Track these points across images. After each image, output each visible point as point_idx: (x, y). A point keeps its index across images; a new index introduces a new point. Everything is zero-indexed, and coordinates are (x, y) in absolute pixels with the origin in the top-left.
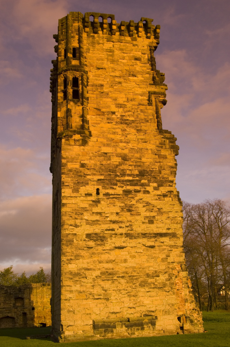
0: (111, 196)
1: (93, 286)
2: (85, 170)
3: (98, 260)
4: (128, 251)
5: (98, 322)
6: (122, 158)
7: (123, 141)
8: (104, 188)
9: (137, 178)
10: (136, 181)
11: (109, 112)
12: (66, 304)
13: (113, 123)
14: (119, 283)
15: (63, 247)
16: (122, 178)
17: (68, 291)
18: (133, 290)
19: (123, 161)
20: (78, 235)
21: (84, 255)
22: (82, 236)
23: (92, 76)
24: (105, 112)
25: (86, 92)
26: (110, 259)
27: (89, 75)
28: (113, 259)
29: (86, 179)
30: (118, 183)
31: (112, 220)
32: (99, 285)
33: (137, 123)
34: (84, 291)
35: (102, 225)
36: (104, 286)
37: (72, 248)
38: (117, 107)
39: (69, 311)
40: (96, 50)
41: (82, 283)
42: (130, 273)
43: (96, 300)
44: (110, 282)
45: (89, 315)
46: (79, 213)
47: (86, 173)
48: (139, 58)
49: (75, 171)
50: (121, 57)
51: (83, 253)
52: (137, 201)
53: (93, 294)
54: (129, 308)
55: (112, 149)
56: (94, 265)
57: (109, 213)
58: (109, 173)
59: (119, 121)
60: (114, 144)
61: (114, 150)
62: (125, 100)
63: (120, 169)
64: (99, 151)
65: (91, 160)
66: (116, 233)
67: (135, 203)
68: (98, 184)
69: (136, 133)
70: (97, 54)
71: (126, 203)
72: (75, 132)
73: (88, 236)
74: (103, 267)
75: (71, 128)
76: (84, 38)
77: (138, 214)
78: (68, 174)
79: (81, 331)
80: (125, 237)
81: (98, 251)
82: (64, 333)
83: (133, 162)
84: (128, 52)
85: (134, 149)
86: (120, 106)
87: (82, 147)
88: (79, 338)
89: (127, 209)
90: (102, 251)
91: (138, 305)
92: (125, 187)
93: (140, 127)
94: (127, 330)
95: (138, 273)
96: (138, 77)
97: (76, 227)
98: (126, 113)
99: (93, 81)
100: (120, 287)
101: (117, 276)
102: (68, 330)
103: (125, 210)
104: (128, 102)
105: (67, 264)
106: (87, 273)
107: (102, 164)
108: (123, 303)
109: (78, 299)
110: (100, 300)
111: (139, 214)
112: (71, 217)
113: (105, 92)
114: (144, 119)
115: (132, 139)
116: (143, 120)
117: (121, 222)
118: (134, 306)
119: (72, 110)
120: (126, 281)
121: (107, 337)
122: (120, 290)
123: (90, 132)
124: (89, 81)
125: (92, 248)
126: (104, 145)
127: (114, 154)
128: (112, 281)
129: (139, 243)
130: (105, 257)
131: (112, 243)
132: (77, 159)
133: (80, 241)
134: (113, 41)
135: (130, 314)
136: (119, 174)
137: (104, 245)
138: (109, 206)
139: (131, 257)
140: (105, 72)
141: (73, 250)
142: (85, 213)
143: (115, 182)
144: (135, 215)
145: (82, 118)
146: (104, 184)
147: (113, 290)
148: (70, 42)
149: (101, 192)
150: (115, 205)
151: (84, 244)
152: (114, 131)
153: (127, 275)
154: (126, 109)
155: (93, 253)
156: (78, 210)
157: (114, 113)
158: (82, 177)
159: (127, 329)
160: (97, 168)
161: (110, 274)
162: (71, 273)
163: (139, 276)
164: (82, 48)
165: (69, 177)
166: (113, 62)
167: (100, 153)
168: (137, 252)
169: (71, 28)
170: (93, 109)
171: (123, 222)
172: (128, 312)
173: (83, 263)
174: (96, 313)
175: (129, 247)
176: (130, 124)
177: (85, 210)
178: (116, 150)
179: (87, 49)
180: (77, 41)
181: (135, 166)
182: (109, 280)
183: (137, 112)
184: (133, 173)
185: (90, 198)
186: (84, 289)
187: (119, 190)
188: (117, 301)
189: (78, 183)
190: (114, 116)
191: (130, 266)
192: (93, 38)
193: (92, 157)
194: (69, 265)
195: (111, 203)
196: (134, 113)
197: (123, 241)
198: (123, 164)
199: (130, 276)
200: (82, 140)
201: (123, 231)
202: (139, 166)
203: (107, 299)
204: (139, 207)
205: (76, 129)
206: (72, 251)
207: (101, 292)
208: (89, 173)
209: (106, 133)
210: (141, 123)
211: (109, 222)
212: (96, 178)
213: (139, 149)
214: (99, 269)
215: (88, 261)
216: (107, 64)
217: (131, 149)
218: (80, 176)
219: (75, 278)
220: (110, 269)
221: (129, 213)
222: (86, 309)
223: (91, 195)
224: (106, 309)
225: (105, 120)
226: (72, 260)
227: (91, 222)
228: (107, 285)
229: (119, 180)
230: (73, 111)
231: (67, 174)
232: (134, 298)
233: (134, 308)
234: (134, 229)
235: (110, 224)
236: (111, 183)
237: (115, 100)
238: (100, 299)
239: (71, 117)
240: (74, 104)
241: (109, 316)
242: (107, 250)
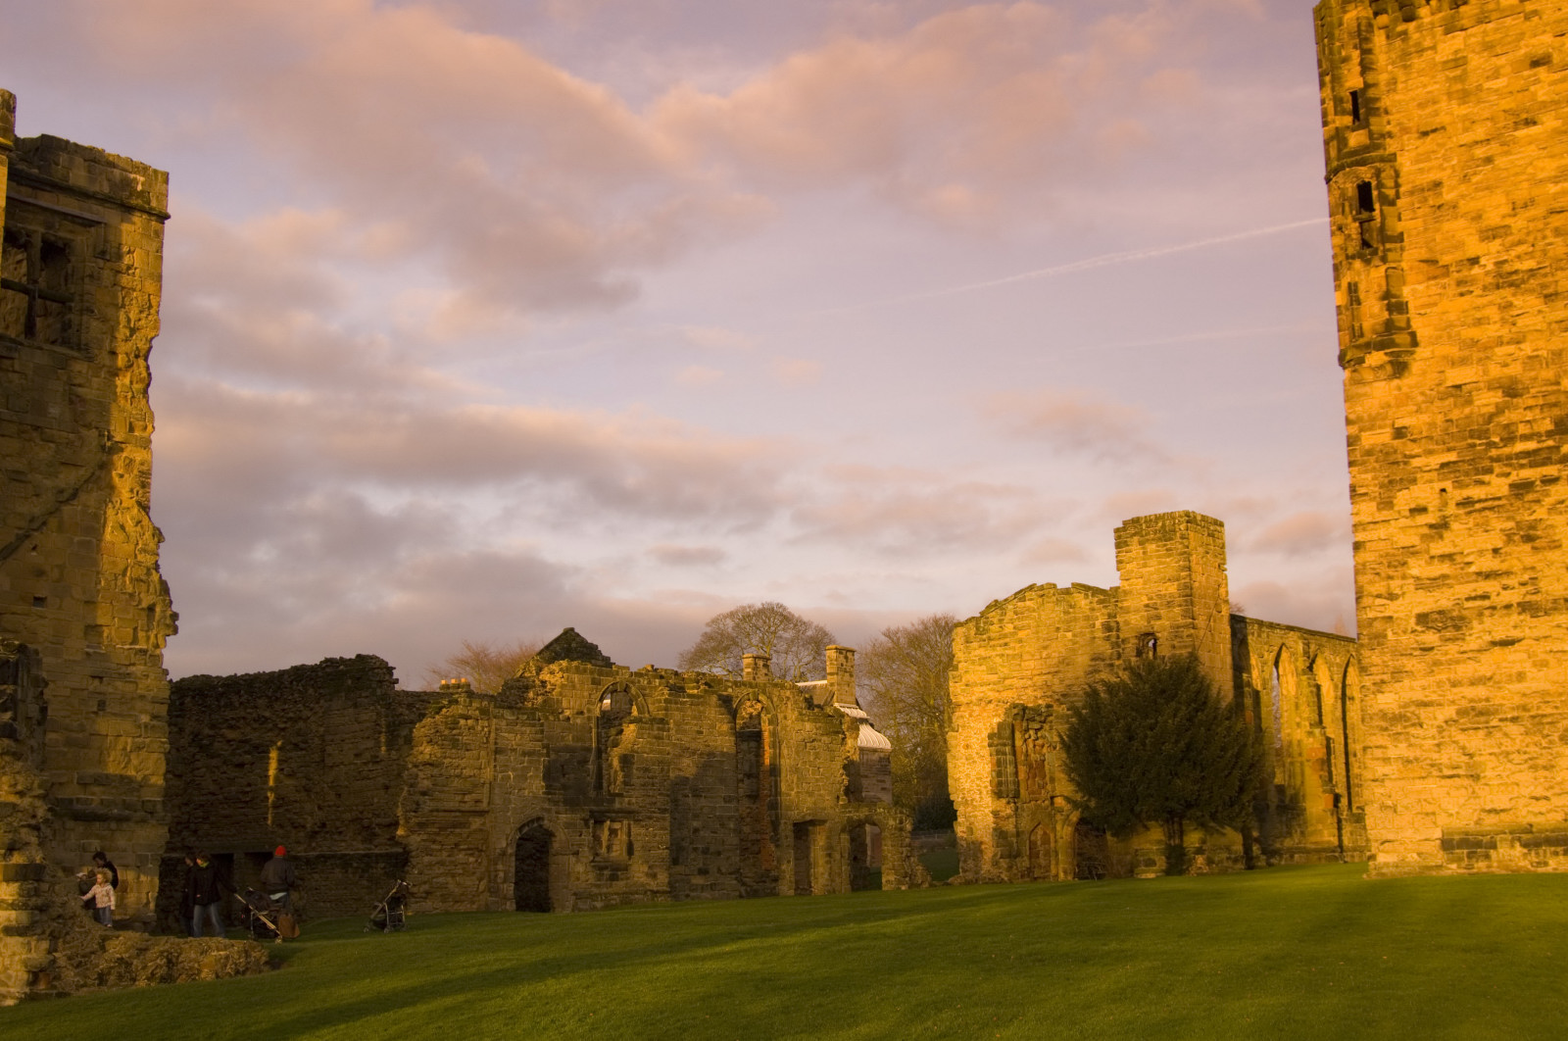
0: (1478, 506)
1: (1438, 745)
2: (1404, 444)
3: (1449, 680)
4: (1527, 651)
5: (1452, 834)
6: (1503, 392)
7: (1505, 340)
8: (1459, 485)
9: (1551, 443)
10: (1547, 451)
11: (1462, 261)
12: (1376, 790)
13: (1474, 294)
14: (1506, 735)
15: (1362, 652)
16: (1507, 450)
17: (1378, 759)
18: (1544, 751)
19: (1507, 399)
20: (1397, 619)
21: (1413, 669)
22: (1405, 620)
23: (1412, 162)
24: (1452, 265)
25: (1396, 219)
26: (1481, 674)
27: (1401, 164)
28: (1489, 674)
29: (1409, 468)
30: (1495, 464)
31: (1484, 570)
32: (1454, 742)
33: (1545, 275)
34: (1417, 759)
35: (1456, 586)
36: (1467, 745)
37: (1383, 653)
38: (1483, 241)
39: (1383, 807)
40: (1416, 75)
41: (1413, 740)
42: (1533, 707)
43: (1448, 780)
44: (1481, 733)
45: (1432, 817)
46: (1396, 563)
47: (1407, 453)
48: (1543, 58)
49: (1381, 451)
50: (1490, 73)
51: (1409, 664)
52: (1552, 510)
53: (1441, 764)
54: (1533, 798)
55: (1474, 370)
56: (1440, 693)
57: (1472, 553)
58: (1470, 441)
59: (1490, 284)
60: (1482, 355)
61: (1481, 373)
62: (1506, 209)
63: (1498, 424)
64: (1440, 384)
65: (1421, 413)
66: (1494, 604)
67: (1545, 516)
68: (1441, 476)
69: (1543, 307)
70: (1417, 87)
71: (1518, 518)
72: (1369, 347)
73: (1422, 618)
74: (1463, 697)
75: (1362, 335)
76: (1377, 50)
77: (1552, 545)
78: (1364, 463)
79: (1415, 855)
80: (1520, 614)
81: (1448, 657)
82: (1372, 857)
83: (1534, 397)
84: (1509, 46)
85: (1537, 356)
86: (1490, 234)
87: (1396, 382)
88: (1406, 870)
89: (1522, 537)
90: (1457, 656)
91: (1557, 790)
92: (1514, 473)
93: (1553, 286)
94: (1525, 855)
95: (1556, 707)
96: (1542, 124)
97: (1392, 600)
98: (1510, 252)
99: (1412, 177)
100: (1506, 746)
101: (1500, 717)
102: (1383, 851)
103: (1516, 538)
104: (1515, 215)
105: (1373, 693)
106: (1423, 712)
107: (1450, 421)
108: (1515, 787)
109: (1403, 779)
110: (1456, 779)
111: (1557, 544)
112: (1377, 574)
113: (1447, 204)
114: (1564, 256)
115: (1532, 328)
116: (1562, 260)
117: (1508, 573)
118: (1548, 794)
119: (1359, 285)
120: (1522, 729)
121: (1475, 871)
122: (1508, 754)
123: (1413, 335)
124: (1400, 181)
125: (1432, 649)
126: (1453, 364)
127: (1482, 385)
128: (1486, 730)
129: (1558, 626)
130: (1466, 670)
131: (1484, 631)
132: (1383, 419)
133: (1402, 634)
134: (1463, 25)
135: (1536, 814)
136: (1497, 440)
137: (1463, 639)
138: (1471, 532)
139: (1535, 665)
140: (1443, 137)
141: (1385, 659)
142: (1411, 561)
143: (1487, 463)
144: (1544, 548)
145: (1386, 302)
146: (1458, 474)
147: (1491, 754)
148: (1340, 78)
149: (1452, 498)
150: (1489, 528)
151: (1412, 641)
152: (1478, 315)
153: (1527, 714)
154: (1510, 238)
155: (1437, 663)
156: (1394, 555)
157: (1474, 261)
158: (1399, 465)
159: (1525, 851)
160: (1437, 433)
161: (1481, 713)
162: (1384, 715)
163: (1560, 714)
164: (1375, 85)
165: (1366, 472)
166: (1464, 97)
167: (1442, 389)
168: (1551, 651)
169: (1337, 32)
170: (1417, 263)
171: (1512, 573)
172: (1530, 809)
173: (1412, 689)
174: (1450, 812)
175: (1530, 638)
176: (1523, 282)
177: (1412, 553)
178: (1485, 372)
179: (1388, 84)
180: (1358, 69)
181: (1542, 406)
182: (1479, 728)
183: (1544, 238)
184: (1536, 429)
185: (1422, 519)
186: (1418, 753)
187: (1498, 485)
188: (1500, 782)
189: (1390, 482)
190: (1476, 270)
191: (1534, 689)
192: (1403, 40)
193: (1423, 406)
194: (1379, 696)
195: (1477, 525)
196: (1533, 245)
197: (1512, 623)
198: (1508, 408)
199: (1533, 717)
200: (1390, 362)
201: (1514, 597)
202: (1555, 405)
203: (1476, 778)
204: (1555, 524)
205: (1374, 336)
206: (1384, 662)
207: (1458, 760)
208: (1417, 451)
209: (1455, 326)
210: (1556, 270)
211: (1474, 577)
212: (1435, 461)
213: (1553, 353)
214: (1453, 702)
215: (1424, 682)
216: (1450, 111)
217: (1530, 357)
218: (1393, 463)
219: (1393, 728)
220: (1480, 701)
221: (1527, 547)
222: (1423, 803)
223: (1423, 510)
224: (1472, 800)
225: (1453, 290)
226: (1384, 683)
227: (1428, 582)
228: (1475, 741)
229: (1498, 456)
230: (1362, 287)
231: (1361, 465)
232: (1546, 773)
233: (1546, 798)
234: (1543, 590)
235: (1477, 581)
236: (1477, 469)
237: (1478, 217)
238: (1458, 776)
239: (1359, 304)
240: (1363, 265)
241: (1480, 819)
242: (1471, 651)
